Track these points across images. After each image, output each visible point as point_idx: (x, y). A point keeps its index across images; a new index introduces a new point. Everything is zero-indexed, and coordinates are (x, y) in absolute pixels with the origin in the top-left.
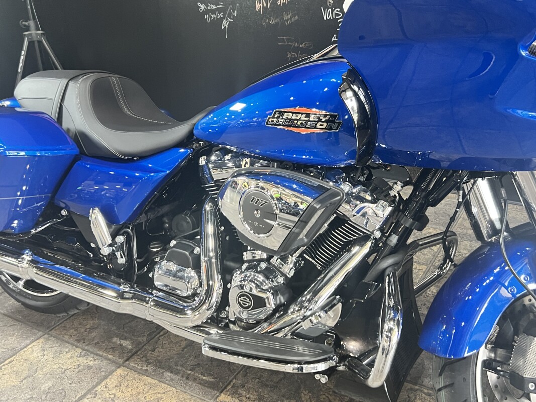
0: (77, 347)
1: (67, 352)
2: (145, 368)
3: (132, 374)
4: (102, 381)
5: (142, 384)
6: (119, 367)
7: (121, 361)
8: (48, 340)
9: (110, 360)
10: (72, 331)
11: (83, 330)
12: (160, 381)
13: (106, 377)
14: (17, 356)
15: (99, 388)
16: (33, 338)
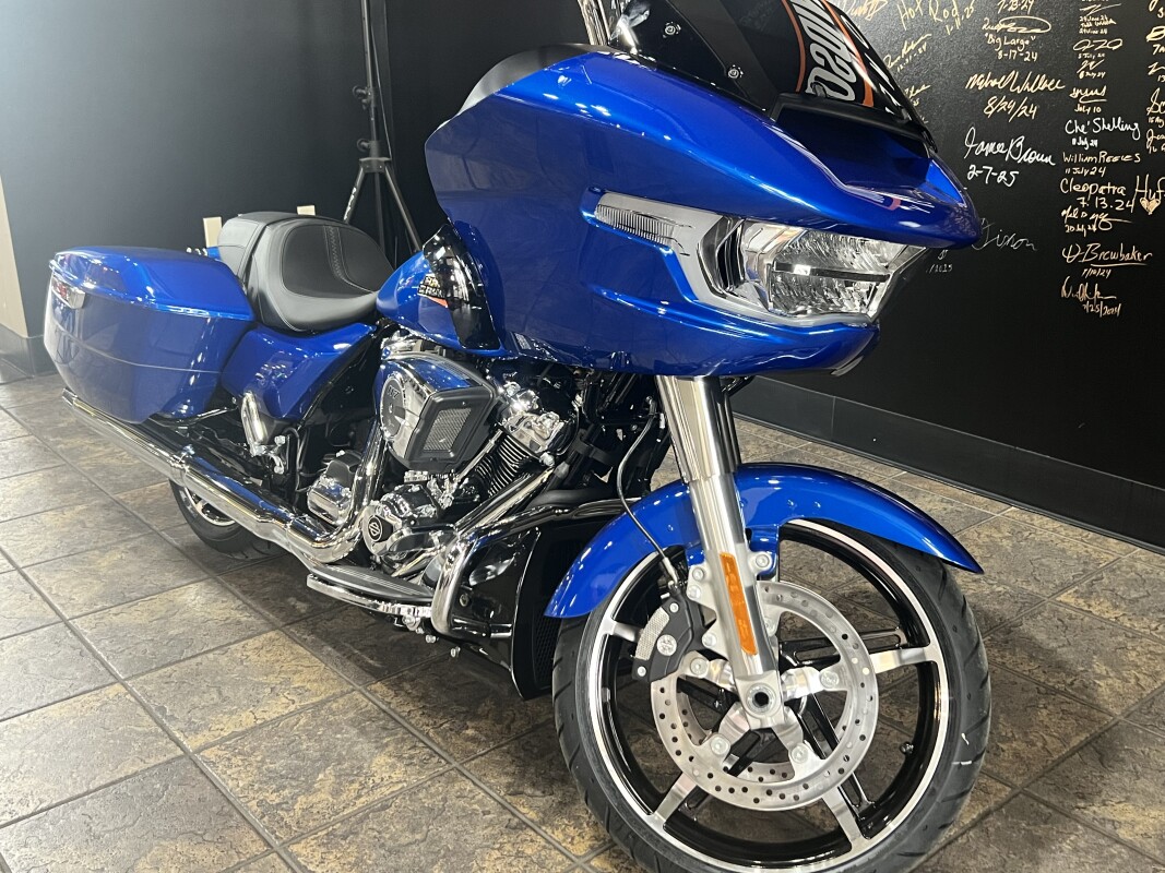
0: (239, 598)
1: (223, 602)
2: (304, 637)
3: (284, 640)
4: (244, 639)
5: (289, 652)
6: (273, 630)
7: (282, 623)
8: (209, 584)
9: (268, 620)
10: (245, 580)
11: (259, 581)
12: (312, 654)
13: (250, 637)
14: (164, 596)
15: (233, 647)
16: (195, 579)
